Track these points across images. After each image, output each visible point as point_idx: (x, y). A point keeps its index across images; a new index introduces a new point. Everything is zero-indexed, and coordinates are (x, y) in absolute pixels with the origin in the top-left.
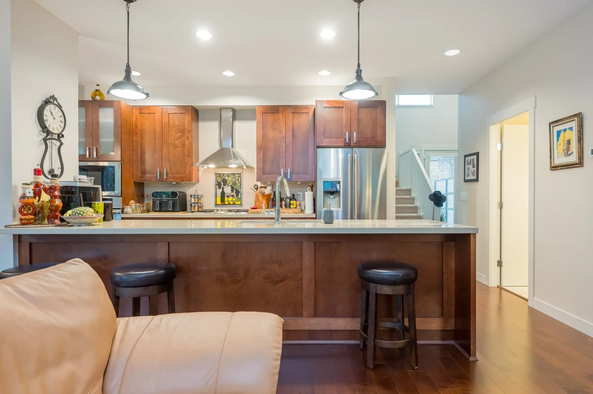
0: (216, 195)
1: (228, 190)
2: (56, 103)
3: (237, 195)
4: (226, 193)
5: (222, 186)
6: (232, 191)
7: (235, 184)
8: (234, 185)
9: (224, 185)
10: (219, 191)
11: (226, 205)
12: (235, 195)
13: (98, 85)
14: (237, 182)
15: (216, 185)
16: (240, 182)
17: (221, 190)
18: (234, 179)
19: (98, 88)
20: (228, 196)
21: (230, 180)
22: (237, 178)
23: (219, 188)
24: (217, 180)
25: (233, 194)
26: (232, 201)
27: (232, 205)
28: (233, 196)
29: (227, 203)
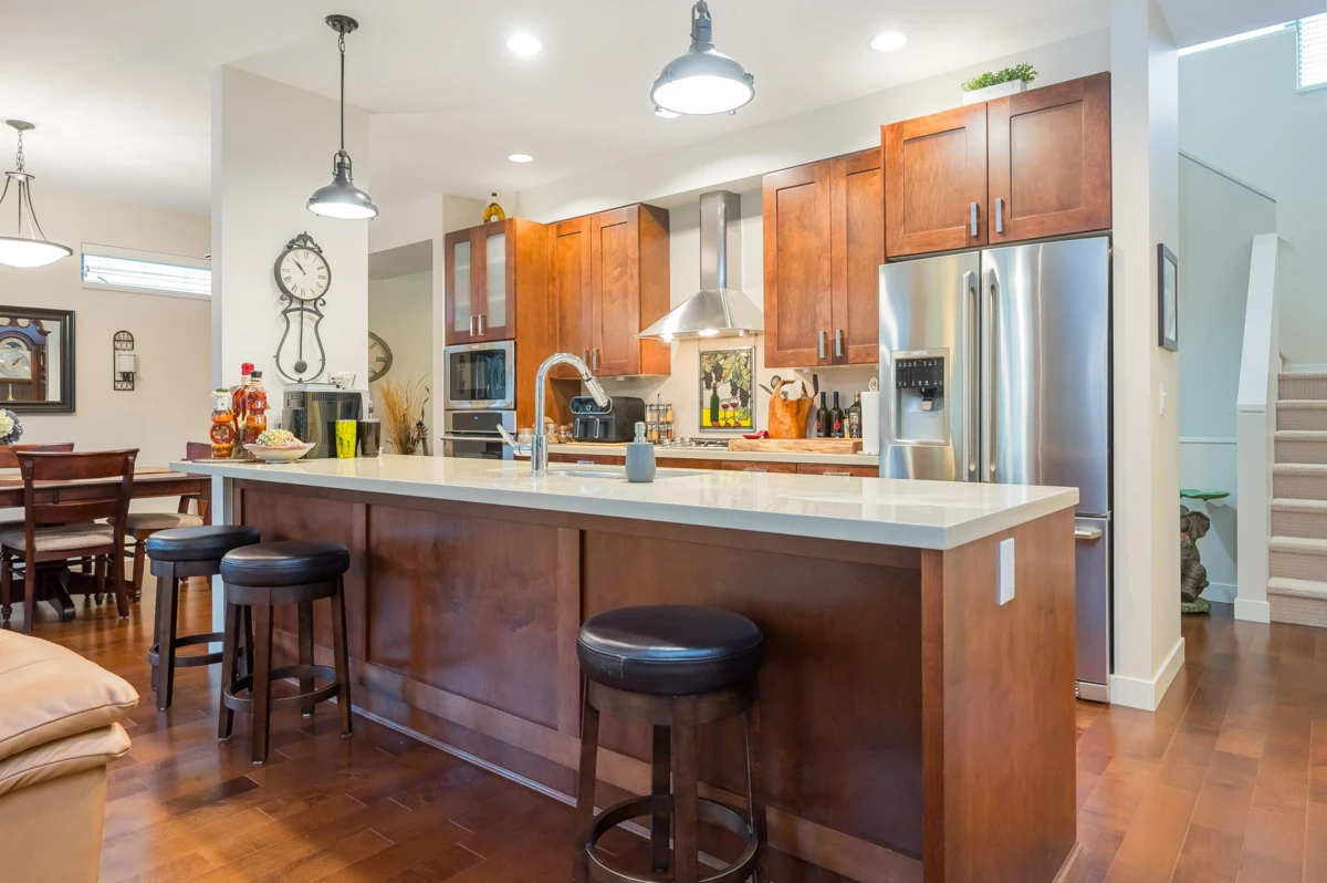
0: (701, 403)
1: (724, 391)
2: (312, 246)
3: (744, 404)
4: (721, 398)
5: (714, 381)
6: (734, 393)
7: (738, 376)
8: (738, 378)
9: (718, 379)
10: (708, 394)
11: (720, 427)
12: (740, 402)
13: (494, 195)
14: (744, 372)
15: (701, 379)
16: (750, 371)
17: (712, 391)
18: (737, 364)
19: (494, 200)
20: (725, 407)
21: (728, 366)
22: (743, 361)
23: (708, 387)
24: (702, 370)
25: (734, 401)
26: (733, 417)
27: (734, 427)
28: (734, 405)
29: (722, 423)
